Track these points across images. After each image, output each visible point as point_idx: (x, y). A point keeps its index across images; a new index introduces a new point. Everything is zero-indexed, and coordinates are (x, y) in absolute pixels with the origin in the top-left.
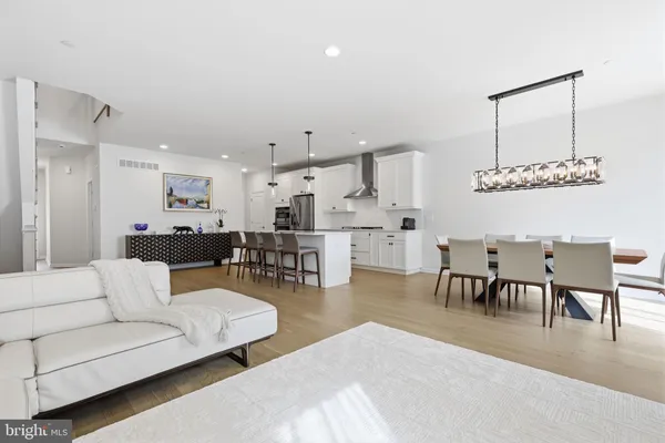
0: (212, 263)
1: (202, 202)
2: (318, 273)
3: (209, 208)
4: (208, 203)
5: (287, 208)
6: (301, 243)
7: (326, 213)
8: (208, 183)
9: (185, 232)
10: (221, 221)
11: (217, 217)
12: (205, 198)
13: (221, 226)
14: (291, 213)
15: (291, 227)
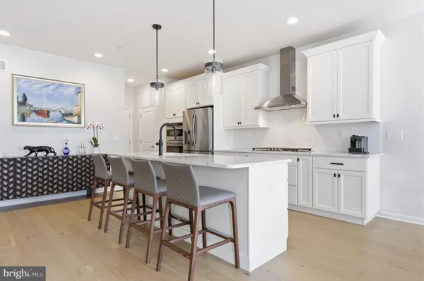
0: (84, 193)
1: (71, 114)
2: (234, 240)
3: (80, 123)
4: (79, 116)
5: (180, 124)
6: (200, 180)
7: (228, 130)
8: (79, 91)
9: (41, 154)
10: (95, 140)
11: (89, 135)
12: (75, 110)
13: (96, 145)
14: (185, 129)
15: (185, 147)
